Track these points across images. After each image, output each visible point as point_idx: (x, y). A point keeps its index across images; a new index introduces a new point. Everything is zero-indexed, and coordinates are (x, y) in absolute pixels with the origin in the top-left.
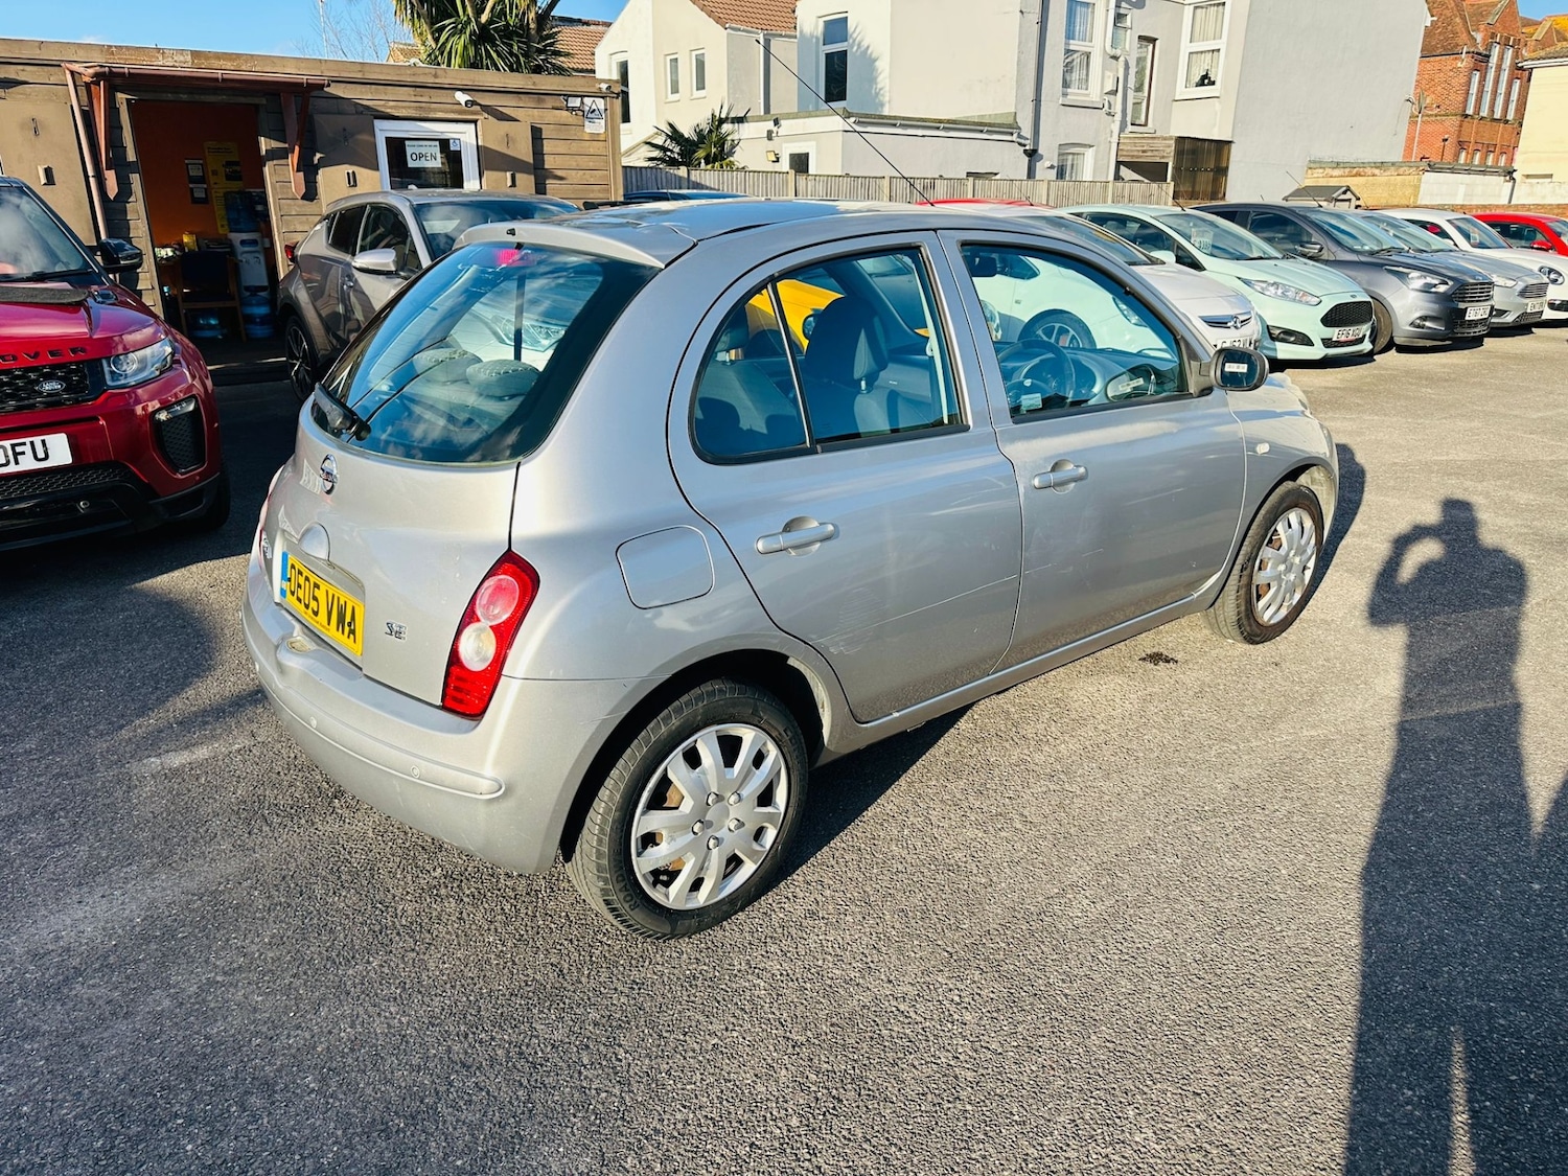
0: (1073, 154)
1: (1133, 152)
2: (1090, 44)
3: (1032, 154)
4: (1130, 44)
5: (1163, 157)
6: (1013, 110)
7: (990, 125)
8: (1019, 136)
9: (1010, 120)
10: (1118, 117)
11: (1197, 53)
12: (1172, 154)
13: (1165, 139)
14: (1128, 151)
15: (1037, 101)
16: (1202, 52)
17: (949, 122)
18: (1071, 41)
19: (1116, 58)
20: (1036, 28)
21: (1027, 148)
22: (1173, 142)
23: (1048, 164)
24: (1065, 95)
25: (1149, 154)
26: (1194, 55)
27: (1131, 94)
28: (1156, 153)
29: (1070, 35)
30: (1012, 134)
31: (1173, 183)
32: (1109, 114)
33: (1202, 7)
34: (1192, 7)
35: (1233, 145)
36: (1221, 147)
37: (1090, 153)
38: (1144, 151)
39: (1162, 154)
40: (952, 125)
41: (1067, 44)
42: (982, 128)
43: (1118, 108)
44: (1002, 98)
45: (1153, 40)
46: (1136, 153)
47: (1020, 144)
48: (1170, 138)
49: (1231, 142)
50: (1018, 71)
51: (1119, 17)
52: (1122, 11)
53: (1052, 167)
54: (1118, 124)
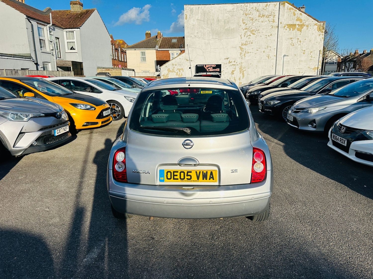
0: (46, 64)
1: (61, 64)
2: (44, 38)
3: (37, 64)
4: (53, 39)
5: (69, 66)
6: (30, 53)
7: (25, 56)
8: (33, 60)
9: (29, 55)
10: (55, 56)
11: (69, 42)
12: (71, 65)
13: (69, 61)
14: (59, 64)
15: (35, 51)
16: (70, 42)
17: (14, 55)
18: (40, 37)
19: (51, 42)
20: (31, 33)
21: (35, 62)
22: (71, 62)
23: (41, 67)
24: (41, 50)
25: (65, 65)
26: (68, 43)
27: (56, 50)
28: (67, 65)
29: (39, 36)
30: (31, 59)
31: (73, 72)
32: (52, 55)
33: (67, 32)
34: (65, 32)
35: (83, 63)
36: (81, 64)
37: (50, 64)
38: (64, 64)
39: (69, 65)
40: (14, 56)
41: (39, 37)
42: (23, 57)
43: (54, 53)
44: (26, 50)
45: (58, 38)
46: (62, 65)
47: (33, 62)
48: (70, 61)
49: (82, 63)
50: (29, 43)
51: (50, 32)
52: (50, 31)
53: (42, 67)
54: (55, 57)
